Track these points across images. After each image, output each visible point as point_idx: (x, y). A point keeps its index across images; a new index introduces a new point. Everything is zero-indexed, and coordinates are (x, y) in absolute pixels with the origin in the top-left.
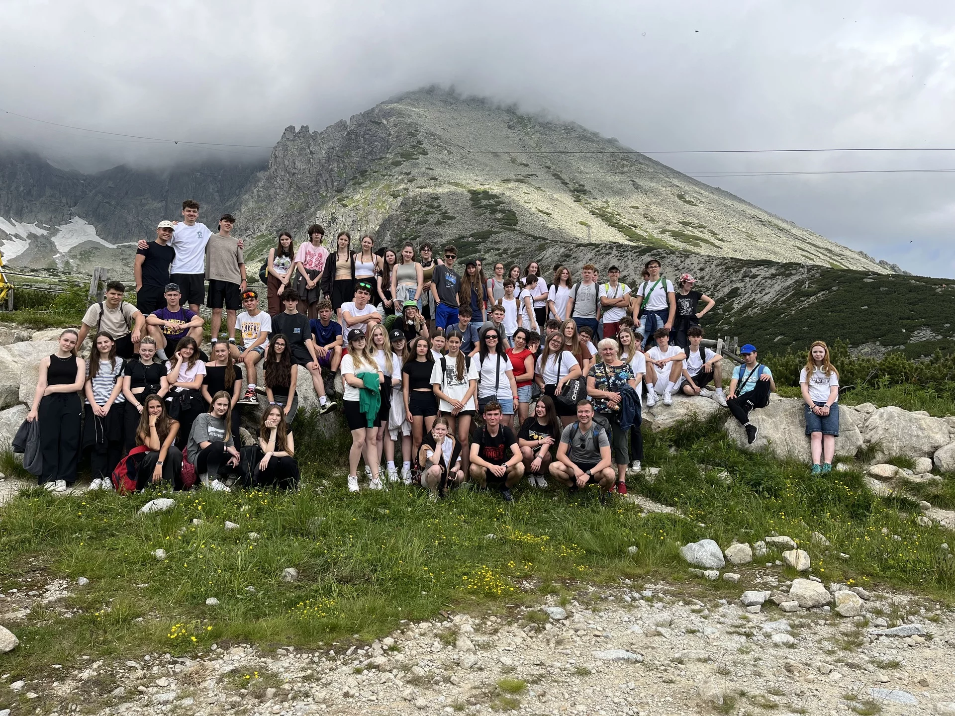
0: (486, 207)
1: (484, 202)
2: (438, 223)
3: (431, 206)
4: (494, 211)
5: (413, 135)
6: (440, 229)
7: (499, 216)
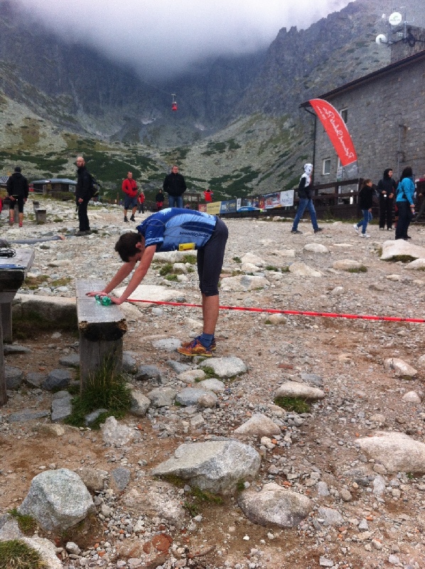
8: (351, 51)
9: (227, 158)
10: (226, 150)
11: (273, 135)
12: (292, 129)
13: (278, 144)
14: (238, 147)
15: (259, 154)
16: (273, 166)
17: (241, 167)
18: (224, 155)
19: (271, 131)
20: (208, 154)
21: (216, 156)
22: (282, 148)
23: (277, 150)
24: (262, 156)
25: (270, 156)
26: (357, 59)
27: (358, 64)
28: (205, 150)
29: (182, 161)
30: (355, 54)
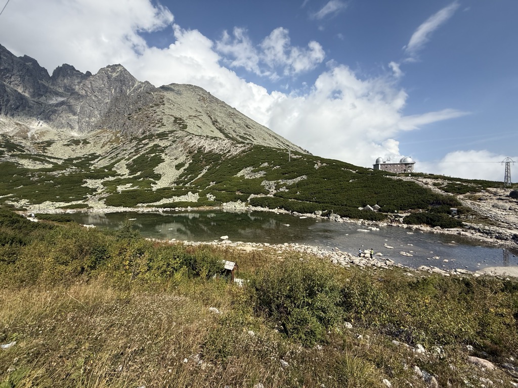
0: (178, 123)
1: (178, 121)
2: (159, 127)
3: (159, 121)
4: (180, 124)
5: (161, 98)
6: (159, 129)
7: (181, 126)
8: (152, 107)
9: (81, 148)
10: (81, 144)
11: (111, 139)
12: (121, 138)
13: (114, 143)
14: (89, 143)
15: (101, 147)
16: (108, 153)
17: (90, 153)
18: (79, 146)
19: (110, 137)
20: (68, 145)
21: (74, 147)
22: (115, 145)
23: (112, 146)
24: (104, 148)
25: (107, 148)
26: (154, 110)
27: (155, 113)
28: (66, 143)
29: (48, 148)
30: (154, 109)
